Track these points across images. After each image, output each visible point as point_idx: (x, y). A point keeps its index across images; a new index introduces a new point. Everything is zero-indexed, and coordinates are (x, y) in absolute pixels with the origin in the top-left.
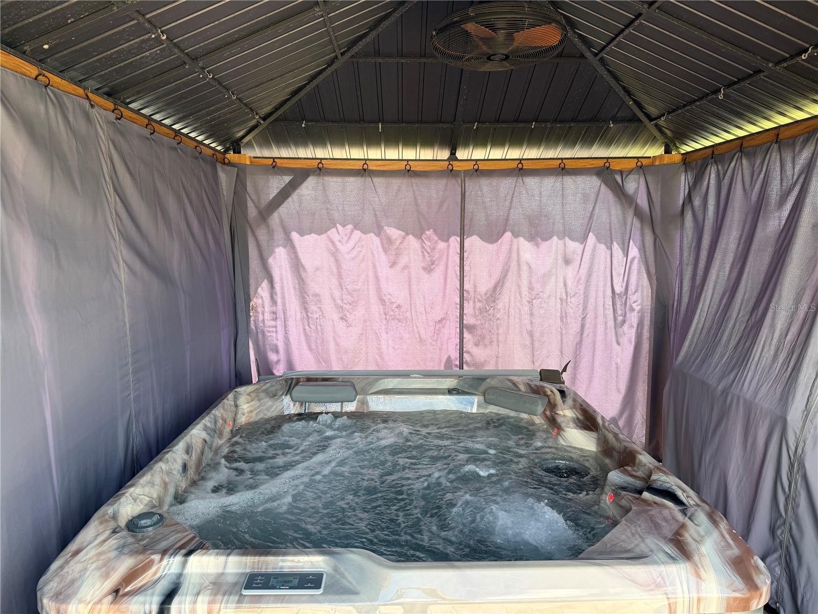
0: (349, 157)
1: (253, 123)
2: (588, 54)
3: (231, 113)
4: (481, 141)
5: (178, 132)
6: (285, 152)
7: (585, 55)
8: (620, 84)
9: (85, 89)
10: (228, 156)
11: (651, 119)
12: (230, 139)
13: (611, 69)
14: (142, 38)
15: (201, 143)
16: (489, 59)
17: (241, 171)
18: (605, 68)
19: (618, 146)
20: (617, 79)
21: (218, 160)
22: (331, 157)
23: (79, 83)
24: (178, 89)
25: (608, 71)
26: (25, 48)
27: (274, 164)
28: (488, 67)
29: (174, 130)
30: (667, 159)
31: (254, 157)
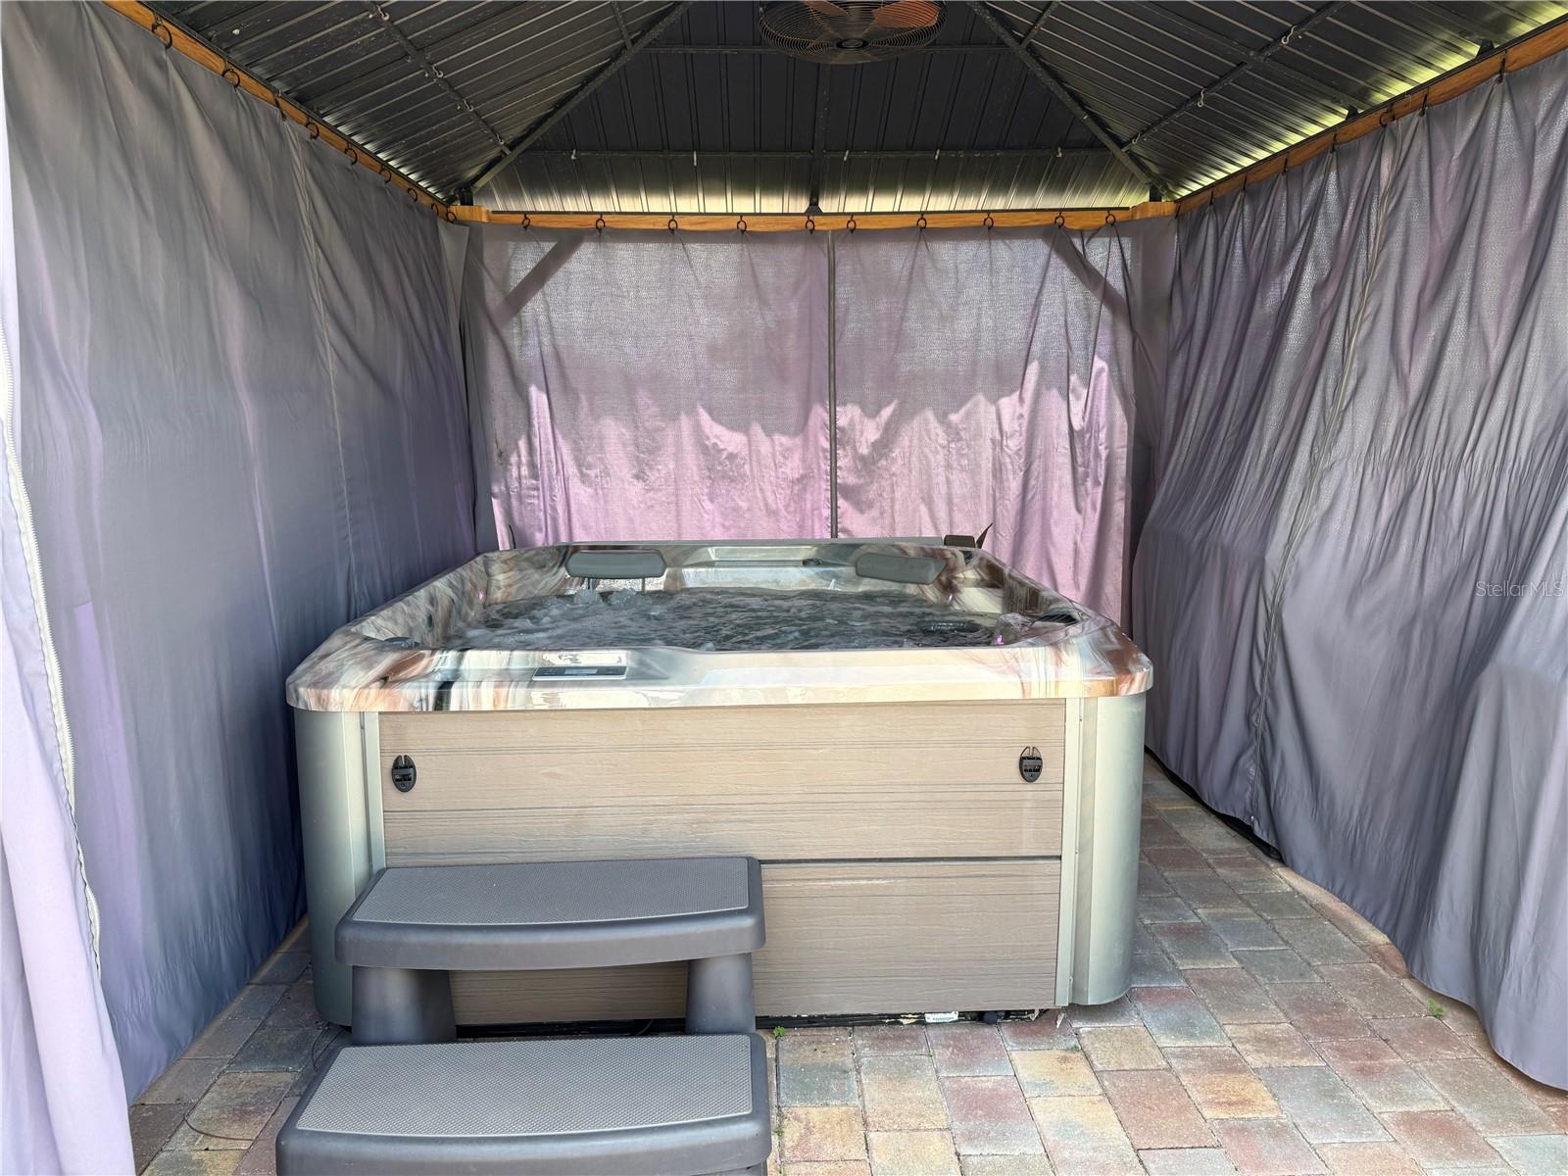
0: (646, 210)
1: (493, 154)
2: (1009, 40)
3: (463, 135)
4: (859, 184)
5: (384, 165)
6: (542, 205)
7: (1006, 40)
8: (1064, 88)
9: (275, 91)
10: (453, 209)
11: (1121, 145)
12: (456, 181)
13: (1047, 63)
14: (355, 18)
15: (415, 184)
16: (839, 45)
17: (475, 234)
18: (1038, 61)
19: (1075, 191)
20: (1059, 80)
21: (438, 213)
22: (618, 210)
23: (267, 83)
24: (392, 93)
25: (1044, 66)
26: (210, 34)
27: (526, 222)
28: (841, 58)
29: (379, 160)
30: (1154, 209)
31: (494, 212)
